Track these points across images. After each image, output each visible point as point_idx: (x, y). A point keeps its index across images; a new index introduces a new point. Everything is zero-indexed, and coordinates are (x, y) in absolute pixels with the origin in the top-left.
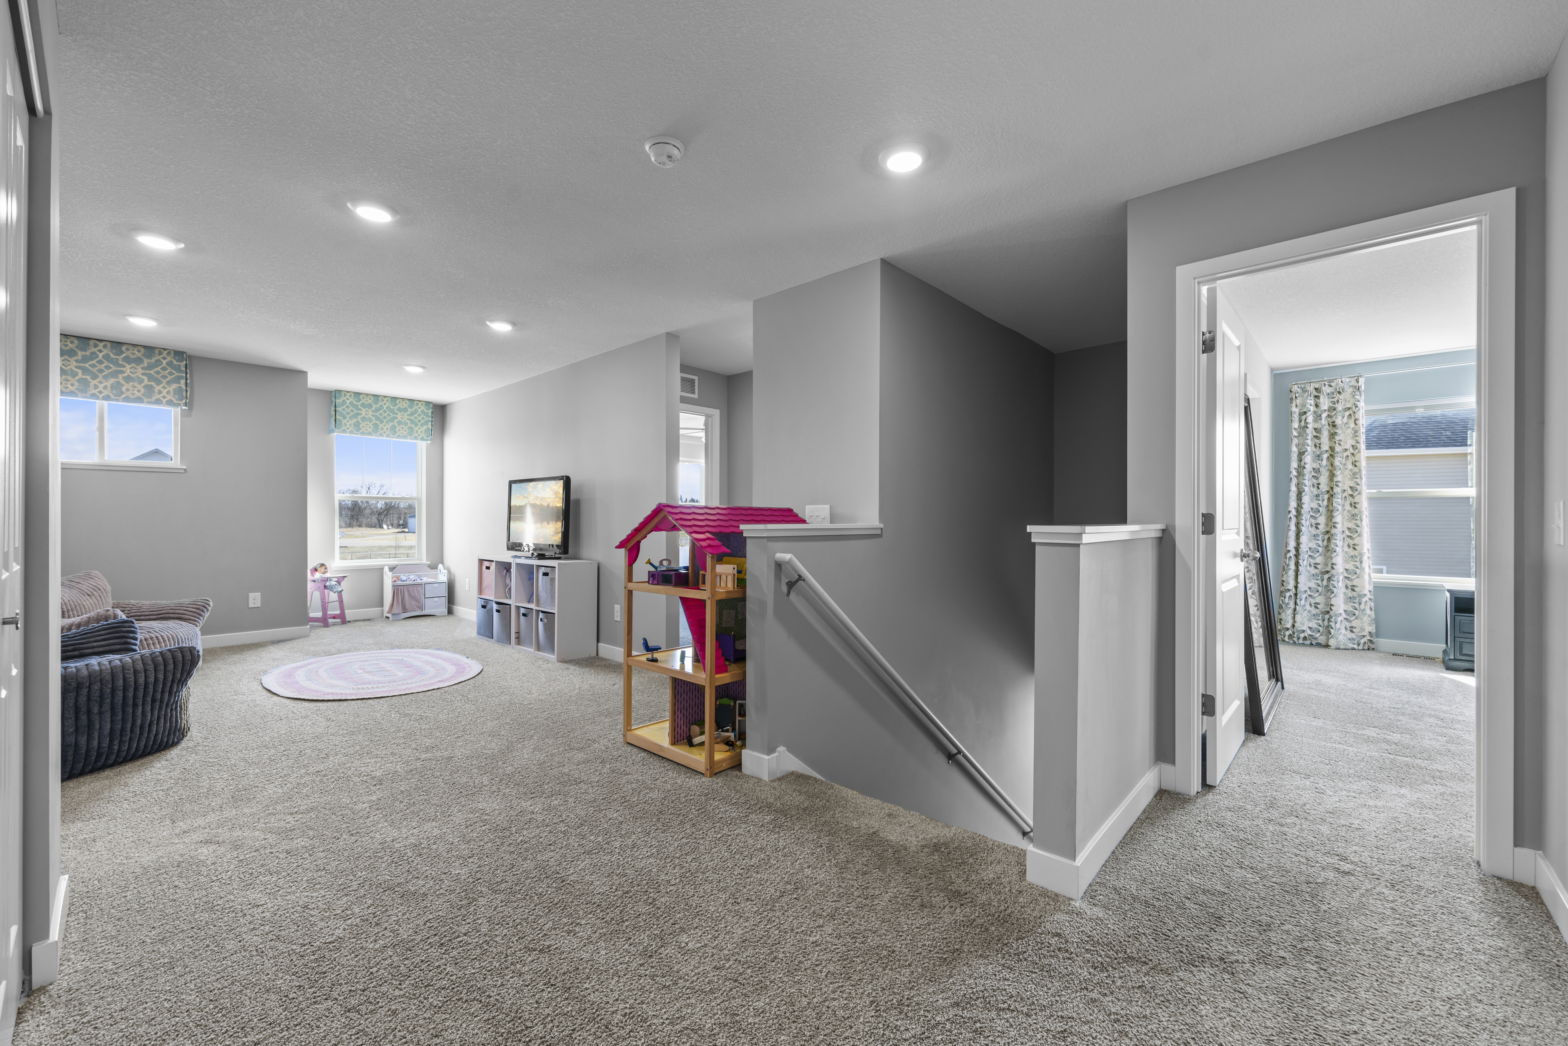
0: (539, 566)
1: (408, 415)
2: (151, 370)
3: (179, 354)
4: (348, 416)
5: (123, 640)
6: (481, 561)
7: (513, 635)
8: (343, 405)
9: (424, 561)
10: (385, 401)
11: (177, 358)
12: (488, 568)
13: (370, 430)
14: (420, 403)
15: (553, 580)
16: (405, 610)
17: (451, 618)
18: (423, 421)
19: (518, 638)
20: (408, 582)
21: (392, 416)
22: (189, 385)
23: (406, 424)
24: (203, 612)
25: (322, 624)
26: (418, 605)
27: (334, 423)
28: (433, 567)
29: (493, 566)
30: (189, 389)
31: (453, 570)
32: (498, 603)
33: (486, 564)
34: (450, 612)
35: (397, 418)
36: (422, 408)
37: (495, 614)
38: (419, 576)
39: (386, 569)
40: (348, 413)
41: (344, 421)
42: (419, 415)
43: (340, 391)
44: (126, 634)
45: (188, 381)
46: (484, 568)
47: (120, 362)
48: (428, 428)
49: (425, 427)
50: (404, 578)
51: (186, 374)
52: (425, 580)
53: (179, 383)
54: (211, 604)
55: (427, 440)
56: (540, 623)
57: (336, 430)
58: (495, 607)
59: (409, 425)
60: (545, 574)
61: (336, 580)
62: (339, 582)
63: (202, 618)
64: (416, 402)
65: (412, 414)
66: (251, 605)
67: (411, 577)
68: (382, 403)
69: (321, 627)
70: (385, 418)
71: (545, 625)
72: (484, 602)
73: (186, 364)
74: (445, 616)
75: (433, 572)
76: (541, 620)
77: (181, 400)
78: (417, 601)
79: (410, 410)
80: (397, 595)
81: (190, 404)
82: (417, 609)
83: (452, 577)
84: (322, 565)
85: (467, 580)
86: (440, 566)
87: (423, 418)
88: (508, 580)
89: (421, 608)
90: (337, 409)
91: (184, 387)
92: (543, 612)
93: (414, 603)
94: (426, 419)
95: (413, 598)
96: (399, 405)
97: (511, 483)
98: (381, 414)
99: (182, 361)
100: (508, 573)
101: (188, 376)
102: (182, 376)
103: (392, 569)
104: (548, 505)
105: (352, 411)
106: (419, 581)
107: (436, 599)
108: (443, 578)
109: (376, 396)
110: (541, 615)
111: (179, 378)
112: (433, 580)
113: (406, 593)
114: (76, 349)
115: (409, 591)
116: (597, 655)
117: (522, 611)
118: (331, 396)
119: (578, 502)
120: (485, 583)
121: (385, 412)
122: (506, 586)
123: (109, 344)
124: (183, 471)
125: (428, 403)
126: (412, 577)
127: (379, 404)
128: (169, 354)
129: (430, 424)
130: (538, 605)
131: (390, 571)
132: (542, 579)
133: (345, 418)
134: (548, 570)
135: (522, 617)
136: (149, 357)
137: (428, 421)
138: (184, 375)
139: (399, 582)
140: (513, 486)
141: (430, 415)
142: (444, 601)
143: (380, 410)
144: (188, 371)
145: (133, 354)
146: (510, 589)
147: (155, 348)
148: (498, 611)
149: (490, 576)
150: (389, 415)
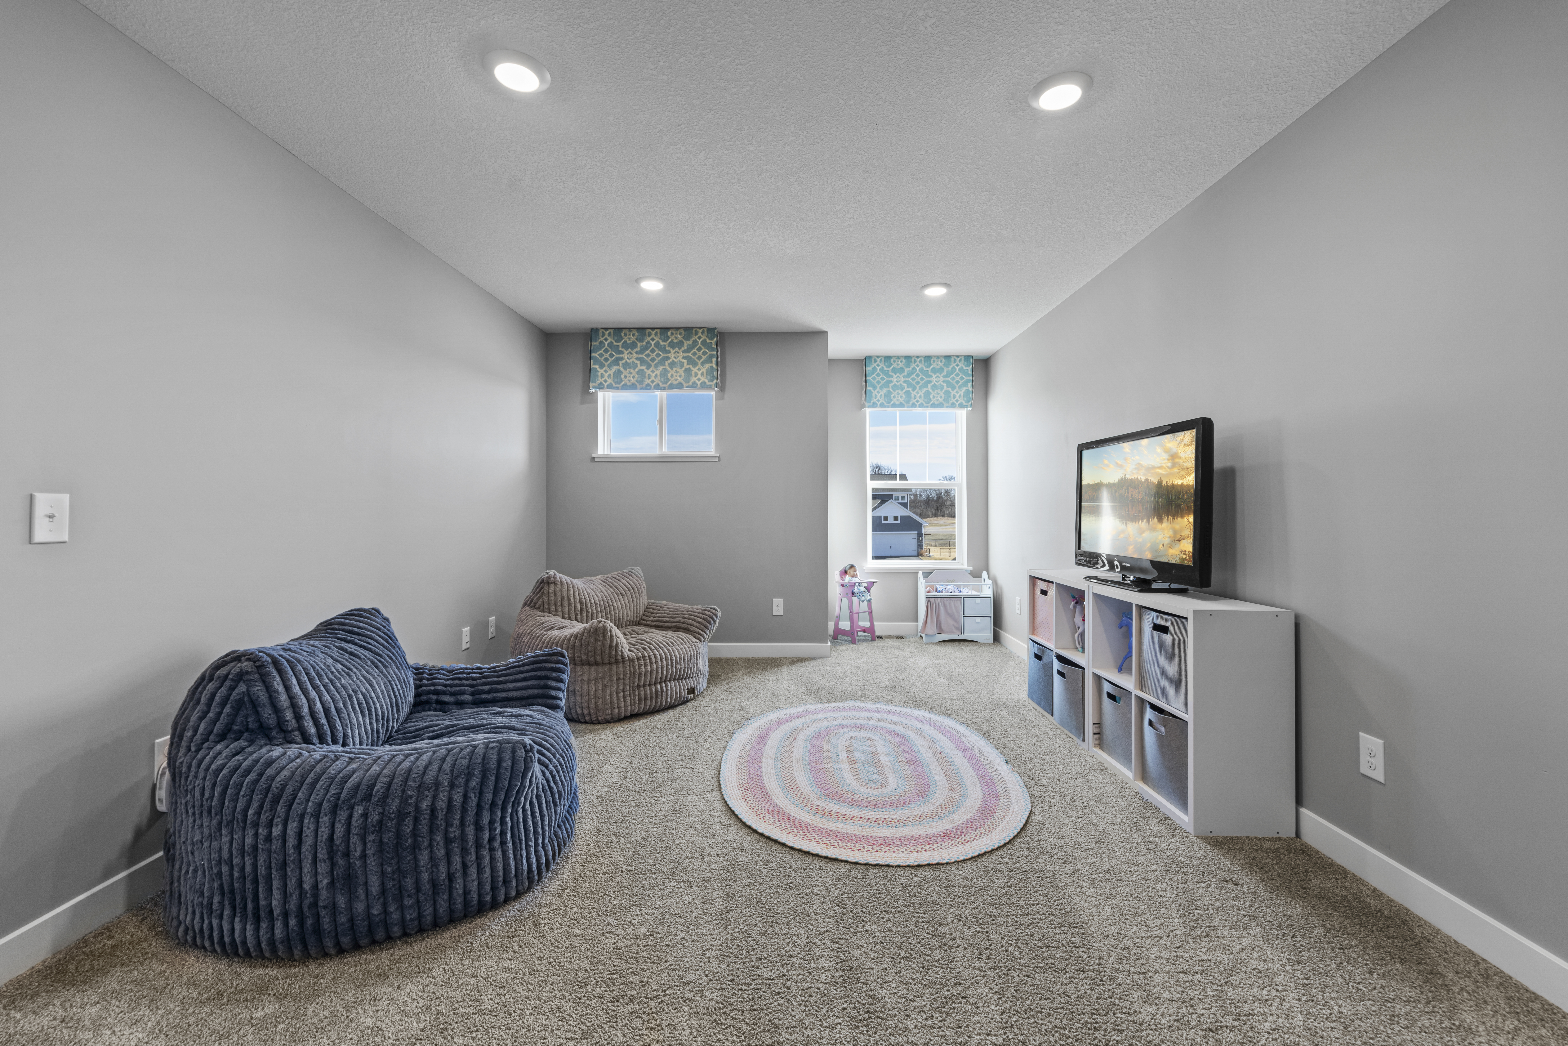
0: (1141, 608)
1: (944, 377)
2: (689, 352)
3: (711, 331)
4: (878, 386)
5: (542, 682)
6: (1033, 580)
7: (1089, 728)
8: (873, 373)
9: (965, 566)
10: (918, 363)
11: (709, 335)
12: (1044, 593)
13: (901, 400)
14: (958, 359)
15: (1180, 646)
16: (941, 631)
17: (996, 649)
18: (961, 382)
19: (1099, 734)
20: (944, 594)
21: (926, 379)
22: (719, 364)
23: (942, 388)
24: (710, 623)
25: (850, 639)
26: (956, 625)
27: (864, 395)
28: (976, 575)
29: (1052, 592)
30: (719, 369)
31: (1001, 581)
32: (1061, 659)
33: (1041, 585)
34: (997, 638)
35: (931, 382)
36: (961, 365)
37: (1057, 678)
38: (958, 587)
39: (920, 573)
40: (878, 382)
41: (875, 392)
42: (957, 375)
43: (870, 357)
44: (548, 674)
45: (719, 359)
46: (1038, 592)
47: (667, 348)
48: (968, 390)
49: (964, 389)
50: (940, 589)
51: (717, 352)
52: (967, 592)
53: (711, 362)
54: (719, 614)
55: (967, 406)
56: (1148, 730)
57: (867, 404)
58: (1056, 665)
59: (945, 389)
60: (1158, 628)
61: (866, 585)
62: (868, 589)
63: (707, 632)
64: (953, 359)
65: (948, 375)
66: (775, 613)
67: (948, 587)
68: (914, 365)
69: (849, 641)
70: (918, 383)
71: (1160, 738)
72: (1039, 649)
73: (717, 341)
74: (989, 644)
75: (975, 582)
76: (1151, 723)
77: (712, 381)
78: (955, 620)
79: (946, 369)
80: (932, 610)
81: (722, 386)
82: (955, 630)
83: (999, 591)
84: (852, 566)
85: (1018, 598)
86: (985, 574)
87: (962, 378)
88: (1078, 619)
89: (961, 630)
90: (867, 378)
91: (715, 366)
92: (1154, 707)
93: (951, 622)
94: (966, 378)
95: (950, 615)
96: (934, 365)
97: (1082, 448)
98: (913, 379)
99: (713, 339)
100: (1078, 607)
101: (719, 353)
102: (713, 355)
103: (928, 574)
104: (1160, 483)
105: (883, 379)
106: (957, 594)
107: (978, 620)
108: (988, 592)
109: (908, 357)
110: (1149, 714)
111: (711, 357)
112: (974, 593)
113: (942, 608)
114: (636, 341)
115: (945, 606)
116: (1298, 834)
117: (1107, 687)
118: (862, 364)
119: (1230, 473)
120: (1040, 616)
121: (918, 375)
122: (1075, 628)
123: (659, 331)
124: (717, 459)
125: (967, 357)
126: (950, 587)
127: (912, 367)
128: (703, 332)
129: (970, 384)
130: (1141, 683)
131: (924, 577)
132: (1152, 637)
133: (875, 388)
134: (1167, 621)
135: (1106, 701)
136: (687, 338)
137: (967, 382)
138: (715, 353)
139: (934, 594)
140: (1085, 453)
141: (970, 372)
142: (988, 623)
143: (913, 374)
144: (719, 348)
145: (676, 338)
146: (1082, 635)
147: (692, 328)
148: (1061, 674)
149: (1048, 605)
150: (922, 379)
